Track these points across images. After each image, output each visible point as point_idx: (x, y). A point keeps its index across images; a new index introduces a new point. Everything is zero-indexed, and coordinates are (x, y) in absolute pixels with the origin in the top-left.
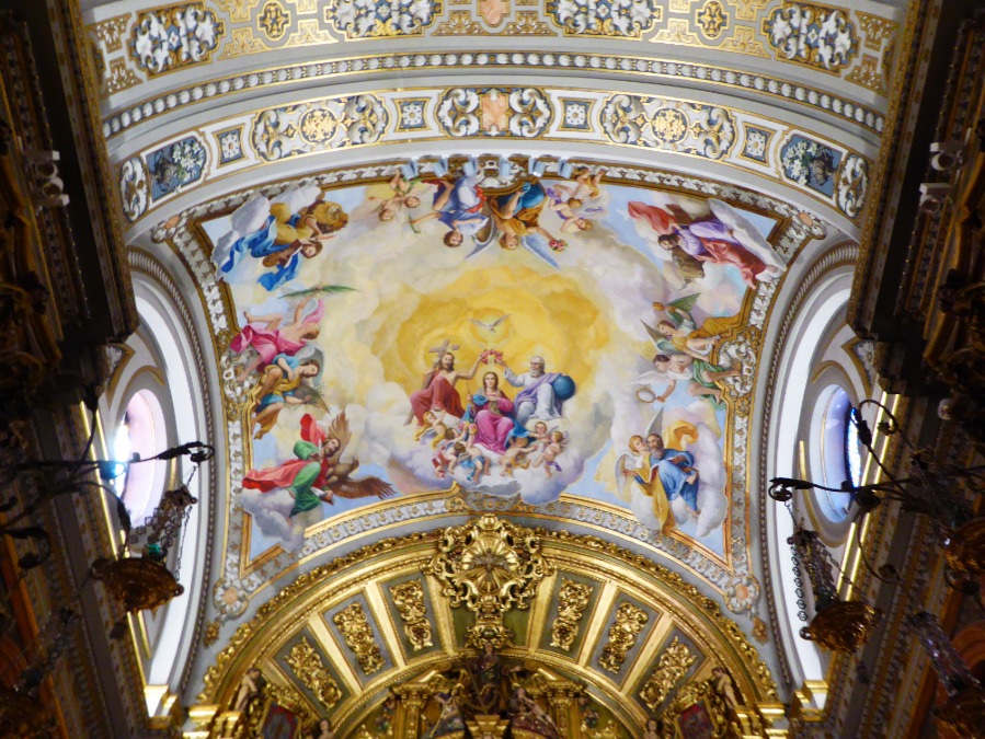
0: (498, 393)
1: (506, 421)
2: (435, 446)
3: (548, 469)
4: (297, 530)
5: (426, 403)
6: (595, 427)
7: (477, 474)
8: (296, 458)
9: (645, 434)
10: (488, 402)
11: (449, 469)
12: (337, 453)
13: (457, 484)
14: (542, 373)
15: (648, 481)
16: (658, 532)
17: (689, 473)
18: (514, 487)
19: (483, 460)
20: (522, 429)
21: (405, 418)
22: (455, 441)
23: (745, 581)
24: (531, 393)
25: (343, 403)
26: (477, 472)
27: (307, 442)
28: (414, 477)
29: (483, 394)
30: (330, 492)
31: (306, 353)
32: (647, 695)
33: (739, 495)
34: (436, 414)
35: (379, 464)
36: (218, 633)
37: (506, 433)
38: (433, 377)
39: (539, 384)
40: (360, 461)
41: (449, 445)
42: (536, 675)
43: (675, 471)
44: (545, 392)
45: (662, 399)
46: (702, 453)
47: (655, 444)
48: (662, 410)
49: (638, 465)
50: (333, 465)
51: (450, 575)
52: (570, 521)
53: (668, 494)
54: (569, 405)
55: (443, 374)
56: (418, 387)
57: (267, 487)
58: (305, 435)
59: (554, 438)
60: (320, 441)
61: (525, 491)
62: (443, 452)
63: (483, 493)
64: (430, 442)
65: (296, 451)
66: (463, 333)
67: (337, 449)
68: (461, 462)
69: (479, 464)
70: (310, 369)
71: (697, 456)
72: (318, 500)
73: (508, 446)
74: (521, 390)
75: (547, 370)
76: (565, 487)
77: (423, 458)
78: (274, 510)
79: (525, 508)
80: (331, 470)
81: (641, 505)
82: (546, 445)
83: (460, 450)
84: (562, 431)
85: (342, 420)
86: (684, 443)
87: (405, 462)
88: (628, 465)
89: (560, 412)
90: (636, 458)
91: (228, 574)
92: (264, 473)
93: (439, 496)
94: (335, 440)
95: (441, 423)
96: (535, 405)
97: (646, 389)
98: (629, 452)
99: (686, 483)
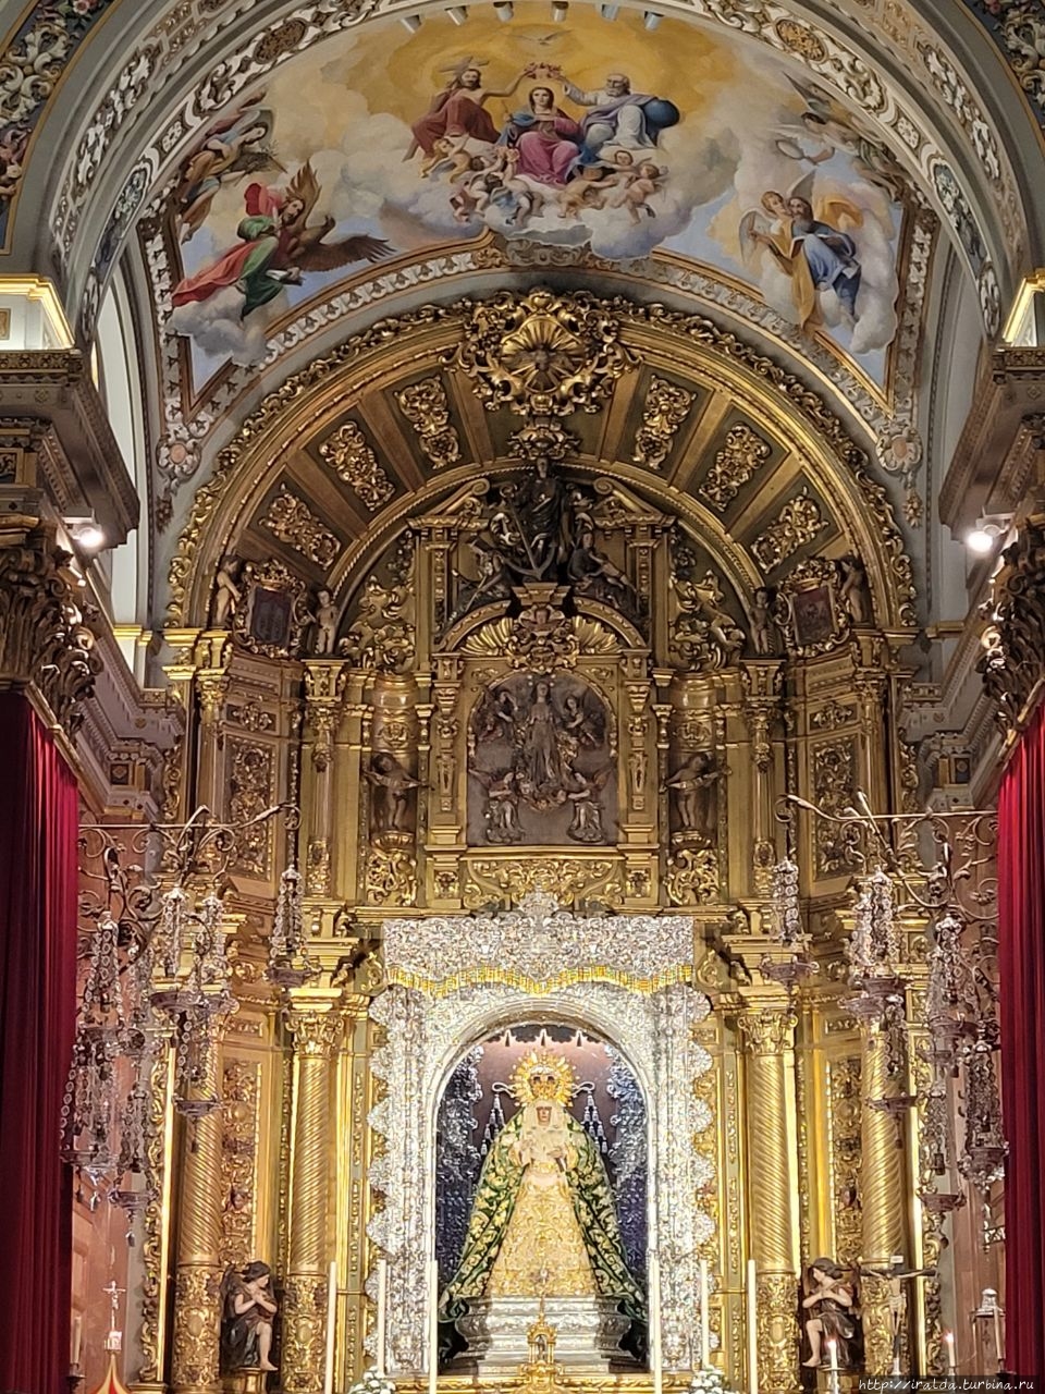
0: (555, 111)
1: (567, 146)
2: (452, 181)
3: (633, 211)
4: (254, 332)
5: (440, 130)
6: (710, 169)
7: (521, 216)
8: (243, 241)
9: (788, 194)
10: (538, 122)
11: (478, 210)
12: (302, 217)
13: (490, 230)
14: (626, 92)
15: (788, 255)
16: (797, 327)
17: (847, 264)
18: (581, 233)
19: (531, 197)
20: (592, 156)
21: (405, 152)
22: (485, 172)
23: (905, 434)
24: (610, 116)
25: (306, 155)
26: (522, 212)
27: (256, 217)
28: (422, 225)
29: (530, 113)
30: (295, 270)
31: (248, 120)
32: (758, 550)
33: (911, 319)
34: (452, 140)
35: (367, 216)
36: (170, 507)
37: (568, 160)
38: (447, 97)
39: (622, 105)
40: (336, 218)
41: (475, 179)
42: (611, 498)
43: (828, 255)
44: (629, 117)
45: (814, 162)
46: (866, 244)
47: (801, 210)
48: (814, 172)
49: (774, 230)
50: (297, 233)
51: (484, 370)
52: (666, 288)
53: (816, 284)
54: (667, 134)
55: (464, 93)
56: (424, 112)
57: (204, 293)
58: (252, 209)
59: (644, 172)
60: (275, 210)
61: (595, 240)
62: (467, 188)
63: (531, 241)
64: (445, 177)
65: (241, 233)
66: (496, 48)
67: (300, 212)
68: (496, 200)
69: (525, 202)
70: (254, 134)
71: (859, 246)
72: (277, 285)
73: (571, 177)
74: (591, 109)
75: (631, 90)
76: (661, 240)
77: (434, 197)
78: (218, 318)
79: (597, 262)
80: (294, 241)
81: (775, 283)
82: (631, 180)
83: (492, 184)
84: (658, 166)
85: (306, 176)
86: (843, 223)
87: (407, 206)
88: (759, 226)
89: (655, 141)
90: (771, 221)
91: (169, 426)
92: (200, 277)
93: (462, 248)
94: (298, 202)
95: (461, 151)
96: (614, 129)
97: (790, 142)
98: (760, 210)
99: (841, 275)
